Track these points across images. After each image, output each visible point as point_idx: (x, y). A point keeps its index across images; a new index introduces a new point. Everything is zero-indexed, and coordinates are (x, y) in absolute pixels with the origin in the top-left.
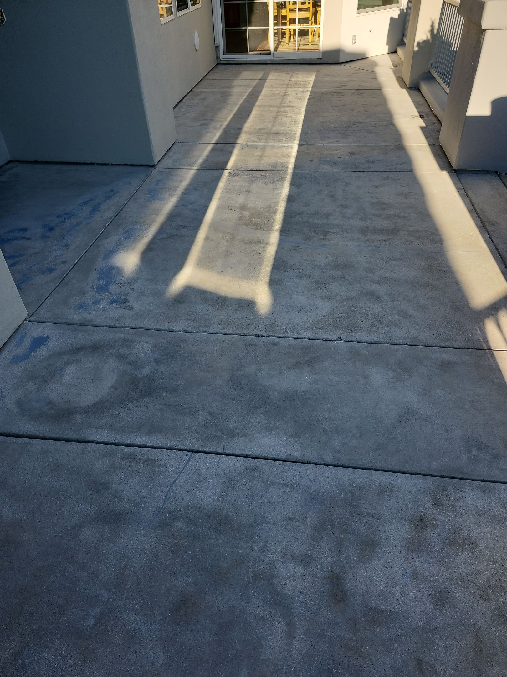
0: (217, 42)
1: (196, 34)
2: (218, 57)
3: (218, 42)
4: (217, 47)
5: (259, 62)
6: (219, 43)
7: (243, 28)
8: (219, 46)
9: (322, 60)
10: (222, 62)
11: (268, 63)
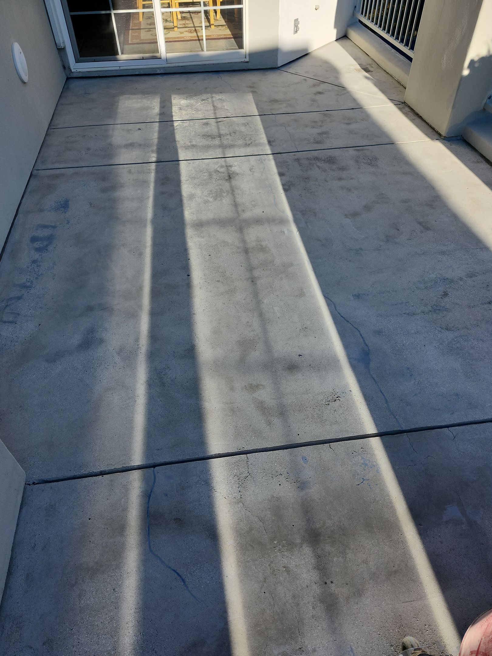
0: (59, 41)
1: (17, 48)
2: (65, 67)
3: (61, 41)
4: (61, 50)
5: (142, 72)
6: (64, 42)
7: (103, 12)
8: (65, 47)
9: (249, 64)
10: (75, 75)
11: (158, 72)
